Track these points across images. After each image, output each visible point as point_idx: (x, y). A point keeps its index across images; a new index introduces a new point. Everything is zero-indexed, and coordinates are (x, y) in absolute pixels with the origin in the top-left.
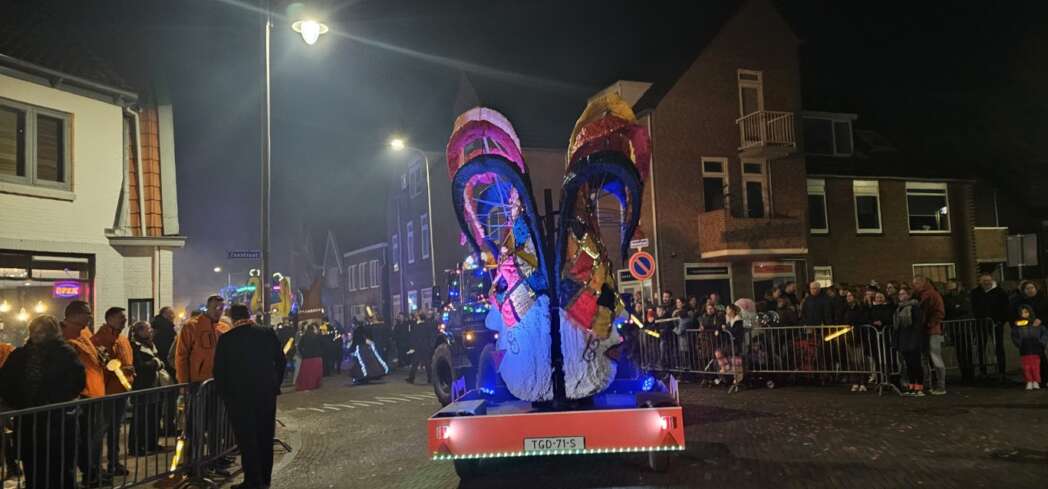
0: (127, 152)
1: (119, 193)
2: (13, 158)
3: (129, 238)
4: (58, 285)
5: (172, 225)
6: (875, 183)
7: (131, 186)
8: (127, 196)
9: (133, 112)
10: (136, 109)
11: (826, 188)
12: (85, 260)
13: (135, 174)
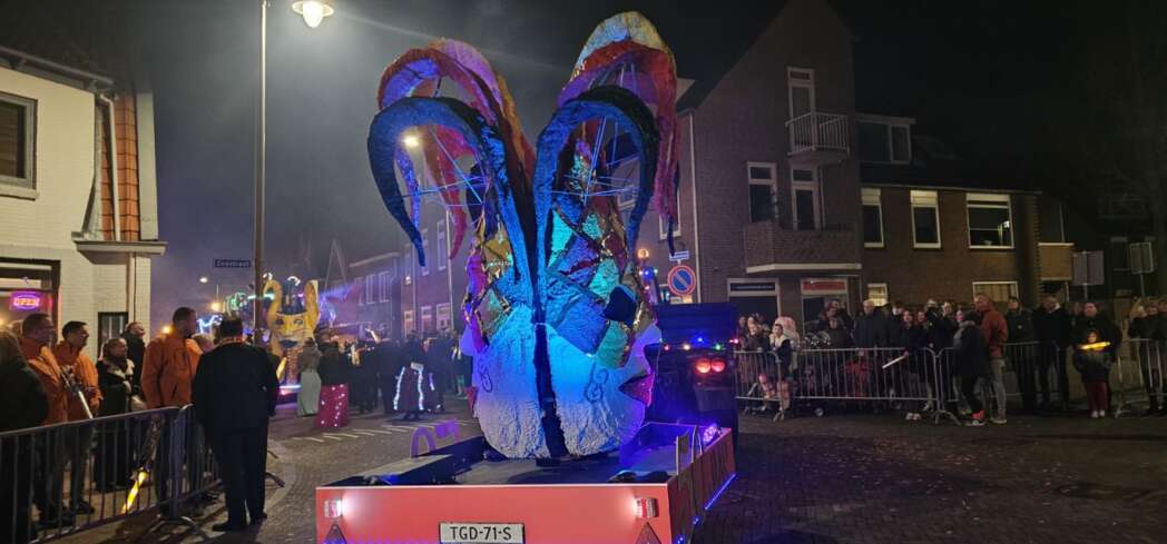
0: (100, 145)
1: (89, 192)
3: (100, 243)
4: (15, 295)
5: (150, 229)
6: (934, 194)
7: (103, 183)
8: (98, 196)
9: (107, 100)
10: (111, 96)
11: (882, 198)
12: (48, 268)
13: (109, 170)
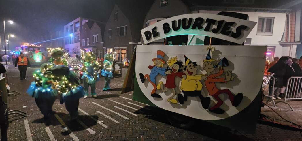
2: (261, 28)
3: (285, 43)
5: (298, 39)
7: (286, 31)
8: (285, 34)
9: (289, 14)
12: (273, 48)
13: (288, 28)
